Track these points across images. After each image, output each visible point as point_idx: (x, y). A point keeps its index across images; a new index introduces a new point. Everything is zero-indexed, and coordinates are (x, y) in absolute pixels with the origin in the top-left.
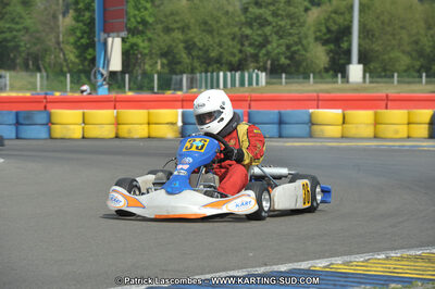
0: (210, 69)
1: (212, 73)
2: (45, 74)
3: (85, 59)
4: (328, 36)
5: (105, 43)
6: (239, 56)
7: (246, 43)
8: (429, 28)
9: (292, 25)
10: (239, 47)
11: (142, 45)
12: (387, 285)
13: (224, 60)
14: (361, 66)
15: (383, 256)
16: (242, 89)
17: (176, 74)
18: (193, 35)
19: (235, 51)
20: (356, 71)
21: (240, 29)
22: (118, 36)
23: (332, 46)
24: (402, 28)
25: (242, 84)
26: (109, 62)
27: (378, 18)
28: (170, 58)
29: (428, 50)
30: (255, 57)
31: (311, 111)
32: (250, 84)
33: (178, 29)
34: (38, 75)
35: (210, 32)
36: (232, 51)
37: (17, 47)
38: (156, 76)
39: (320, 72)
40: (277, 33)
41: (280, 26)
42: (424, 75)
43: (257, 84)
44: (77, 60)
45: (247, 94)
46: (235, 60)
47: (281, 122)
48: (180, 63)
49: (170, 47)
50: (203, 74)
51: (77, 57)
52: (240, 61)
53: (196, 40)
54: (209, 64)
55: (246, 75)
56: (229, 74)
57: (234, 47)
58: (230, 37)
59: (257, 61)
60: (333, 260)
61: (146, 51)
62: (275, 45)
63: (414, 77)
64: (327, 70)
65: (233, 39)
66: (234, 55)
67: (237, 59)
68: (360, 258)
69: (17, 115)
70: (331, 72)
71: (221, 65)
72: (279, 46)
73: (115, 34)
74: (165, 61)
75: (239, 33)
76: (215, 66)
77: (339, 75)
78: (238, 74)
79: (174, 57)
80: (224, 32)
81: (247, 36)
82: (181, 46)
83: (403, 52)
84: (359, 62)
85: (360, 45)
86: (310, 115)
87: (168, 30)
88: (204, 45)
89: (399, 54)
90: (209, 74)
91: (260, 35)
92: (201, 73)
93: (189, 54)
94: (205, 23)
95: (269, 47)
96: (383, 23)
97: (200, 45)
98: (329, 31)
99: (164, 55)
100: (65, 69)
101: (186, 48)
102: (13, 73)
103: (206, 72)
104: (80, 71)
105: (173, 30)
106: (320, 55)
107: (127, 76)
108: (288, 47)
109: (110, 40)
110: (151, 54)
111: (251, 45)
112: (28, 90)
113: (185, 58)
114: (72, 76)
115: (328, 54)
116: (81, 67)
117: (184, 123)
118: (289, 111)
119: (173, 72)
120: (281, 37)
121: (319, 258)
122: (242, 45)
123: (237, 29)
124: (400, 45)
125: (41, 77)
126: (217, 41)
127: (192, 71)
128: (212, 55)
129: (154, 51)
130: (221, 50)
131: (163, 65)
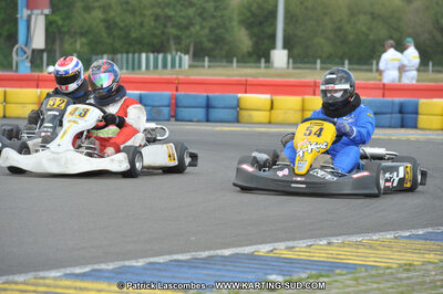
0: (132, 49)
1: (134, 53)
4: (252, 20)
5: (29, 17)
7: (169, 24)
8: (352, 14)
9: (216, 8)
10: (161, 29)
11: (60, 23)
12: (333, 271)
13: (146, 41)
14: (286, 52)
15: (325, 242)
16: (164, 71)
17: (97, 54)
18: (112, 14)
19: (158, 32)
20: (280, 56)
21: (163, 10)
22: (42, 14)
23: (256, 30)
24: (325, 14)
25: (165, 66)
26: (31, 41)
27: (302, 3)
28: (90, 37)
29: (351, 37)
30: (178, 39)
31: (239, 95)
32: (173, 66)
33: (100, 7)
35: (133, 12)
36: (154, 32)
39: (243, 56)
40: (200, 15)
41: (204, 9)
42: (346, 62)
43: (180, 66)
45: (174, 76)
46: (155, 41)
47: (208, 106)
48: (100, 43)
49: (90, 26)
50: (125, 55)
52: (162, 42)
53: (118, 20)
54: (130, 45)
55: (169, 57)
56: (151, 56)
57: (156, 28)
58: (152, 18)
59: (179, 43)
60: (276, 245)
62: (198, 27)
63: (337, 64)
64: (250, 55)
65: (156, 20)
66: (154, 35)
67: (158, 40)
68: (302, 244)
70: (254, 57)
71: (143, 46)
72: (202, 28)
73: (39, 11)
74: (84, 40)
75: (162, 14)
76: (136, 47)
77: (263, 60)
78: (160, 56)
79: (95, 37)
80: (148, 13)
81: (170, 17)
82: (102, 25)
83: (327, 38)
84: (284, 48)
85: (285, 31)
86: (238, 100)
87: (88, 9)
88: (126, 26)
89: (323, 41)
90: (130, 55)
91: (183, 17)
92: (122, 53)
93: (110, 34)
94: (127, 3)
95: (192, 29)
96: (306, 8)
97: (122, 25)
98: (253, 15)
99: (83, 34)
101: (108, 28)
103: (127, 53)
105: (93, 8)
106: (243, 39)
107: (45, 55)
108: (212, 30)
109: (33, 17)
111: (173, 26)
113: (105, 37)
115: (251, 39)
118: (217, 94)
119: (93, 51)
120: (204, 19)
121: (261, 243)
123: (159, 10)
124: (323, 32)
126: (138, 20)
127: (113, 52)
128: (134, 35)
129: (73, 30)
130: (144, 31)
131: (82, 45)
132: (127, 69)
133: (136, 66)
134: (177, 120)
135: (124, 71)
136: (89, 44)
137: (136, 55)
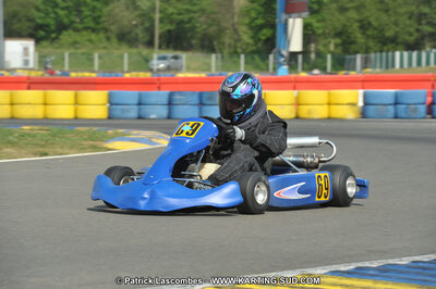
0: (385, 48)
1: (388, 51)
2: (219, 55)
3: (259, 39)
5: (286, 24)
6: (416, 35)
7: (424, 22)
10: (416, 26)
11: (316, 25)
13: (400, 40)
16: (419, 69)
17: (350, 54)
18: (368, 14)
19: (412, 30)
21: (417, 7)
22: (299, 17)
25: (419, 63)
26: (289, 42)
28: (344, 37)
32: (428, 63)
33: (354, 8)
34: (213, 56)
35: (387, 11)
36: (409, 30)
37: (193, 29)
38: (329, 57)
44: (251, 41)
45: (430, 74)
46: (411, 39)
48: (353, 43)
49: (345, 26)
50: (378, 54)
51: (252, 37)
52: (417, 39)
53: (372, 19)
54: (384, 44)
55: (424, 55)
56: (406, 54)
57: (410, 26)
58: (406, 16)
59: (434, 41)
61: (320, 31)
65: (410, 18)
66: (411, 34)
67: (413, 38)
69: (201, 95)
71: (397, 44)
73: (294, 12)
74: (338, 41)
75: (416, 11)
76: (390, 46)
78: (415, 54)
79: (348, 37)
81: (425, 14)
82: (356, 25)
87: (343, 10)
88: (380, 25)
90: (384, 54)
92: (375, 52)
93: (364, 34)
94: (382, 2)
97: (375, 24)
99: (338, 34)
100: (239, 50)
101: (361, 27)
102: (189, 54)
103: (381, 52)
104: (253, 52)
105: (348, 9)
107: (300, 57)
109: (291, 21)
110: (324, 34)
111: (429, 23)
112: (203, 70)
113: (359, 37)
114: (246, 56)
116: (254, 48)
117: (366, 104)
119: (346, 51)
122: (420, 24)
123: (414, 8)
125: (217, 58)
126: (393, 19)
127: (367, 51)
128: (389, 33)
129: (327, 31)
130: (398, 29)
131: (336, 46)
132: (381, 67)
133: (390, 64)
134: (433, 118)
135: (378, 70)
136: (343, 44)
137: (390, 54)
